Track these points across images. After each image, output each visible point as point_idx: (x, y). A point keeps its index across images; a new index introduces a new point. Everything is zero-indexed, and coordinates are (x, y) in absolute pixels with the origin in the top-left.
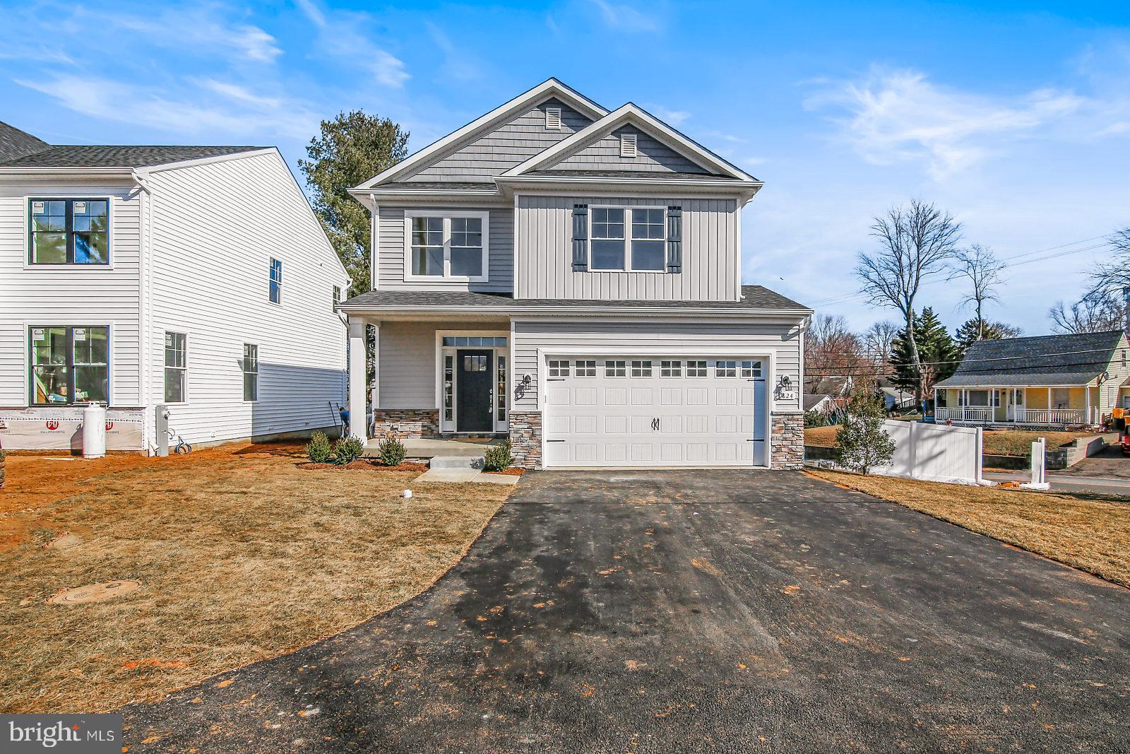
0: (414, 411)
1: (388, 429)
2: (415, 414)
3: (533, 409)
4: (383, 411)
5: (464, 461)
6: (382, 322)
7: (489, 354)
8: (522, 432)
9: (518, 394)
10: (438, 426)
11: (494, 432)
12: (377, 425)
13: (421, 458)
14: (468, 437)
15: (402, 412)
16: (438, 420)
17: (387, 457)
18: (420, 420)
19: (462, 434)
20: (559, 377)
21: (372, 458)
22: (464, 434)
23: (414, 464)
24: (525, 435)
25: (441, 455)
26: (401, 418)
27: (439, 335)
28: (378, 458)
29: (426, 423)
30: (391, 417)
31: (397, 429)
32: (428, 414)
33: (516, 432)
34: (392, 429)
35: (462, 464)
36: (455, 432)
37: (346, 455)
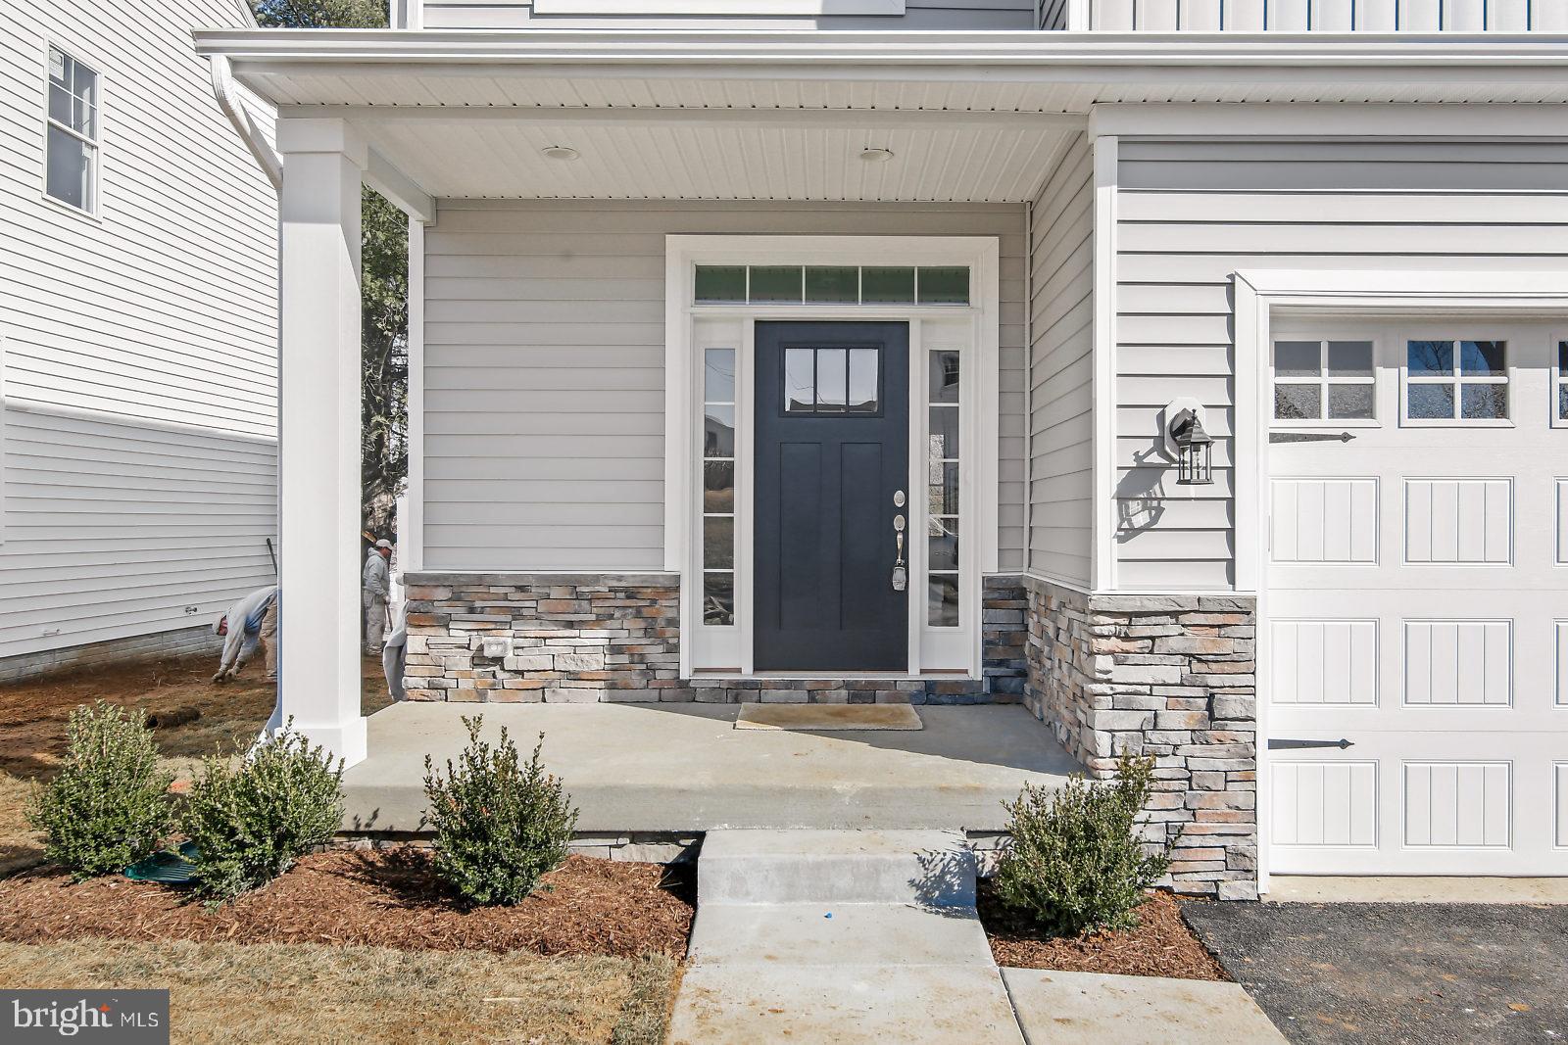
0: (572, 583)
1: (463, 661)
2: (579, 597)
3: (1210, 584)
4: (438, 581)
5: (877, 869)
6: (437, 200)
7: (890, 340)
8: (1157, 703)
9: (1134, 506)
10: (674, 649)
11: (913, 672)
12: (415, 643)
13: (637, 837)
14: (803, 695)
15: (521, 589)
16: (674, 622)
17: (472, 859)
18: (599, 621)
19: (777, 685)
20: (1324, 423)
21: (391, 835)
22: (788, 685)
23: (606, 871)
24: (1173, 719)
25: (745, 822)
26: (517, 615)
27: (685, 253)
28: (418, 835)
29: (623, 637)
30: (472, 610)
31: (498, 660)
32: (631, 594)
33: (1125, 702)
34: (480, 659)
35: (868, 882)
36: (748, 673)
37: (242, 846)
